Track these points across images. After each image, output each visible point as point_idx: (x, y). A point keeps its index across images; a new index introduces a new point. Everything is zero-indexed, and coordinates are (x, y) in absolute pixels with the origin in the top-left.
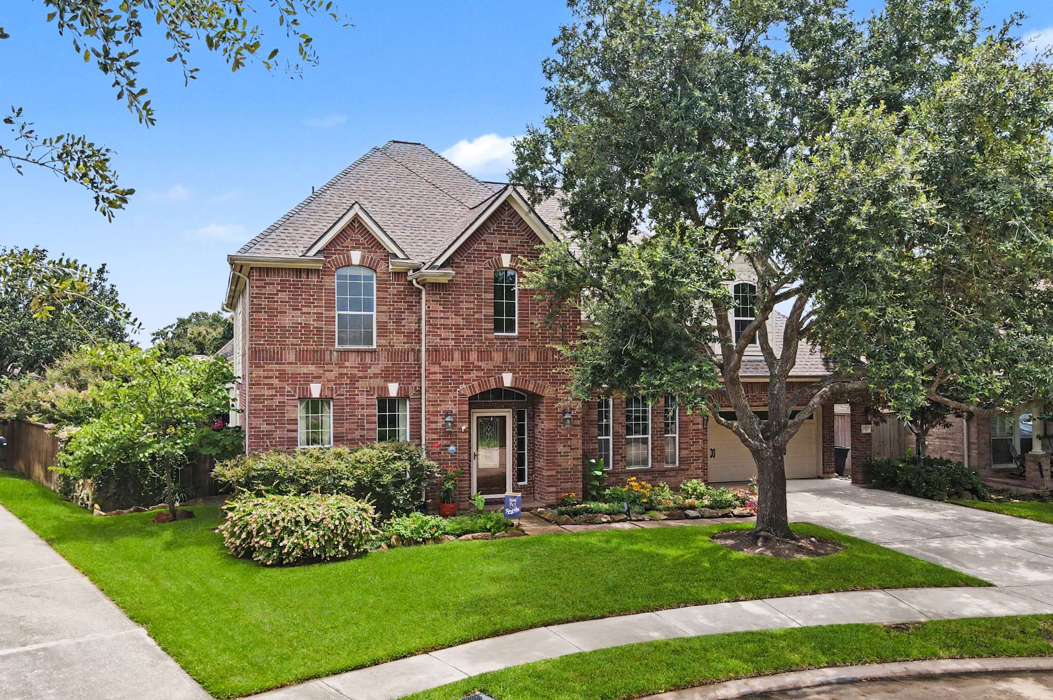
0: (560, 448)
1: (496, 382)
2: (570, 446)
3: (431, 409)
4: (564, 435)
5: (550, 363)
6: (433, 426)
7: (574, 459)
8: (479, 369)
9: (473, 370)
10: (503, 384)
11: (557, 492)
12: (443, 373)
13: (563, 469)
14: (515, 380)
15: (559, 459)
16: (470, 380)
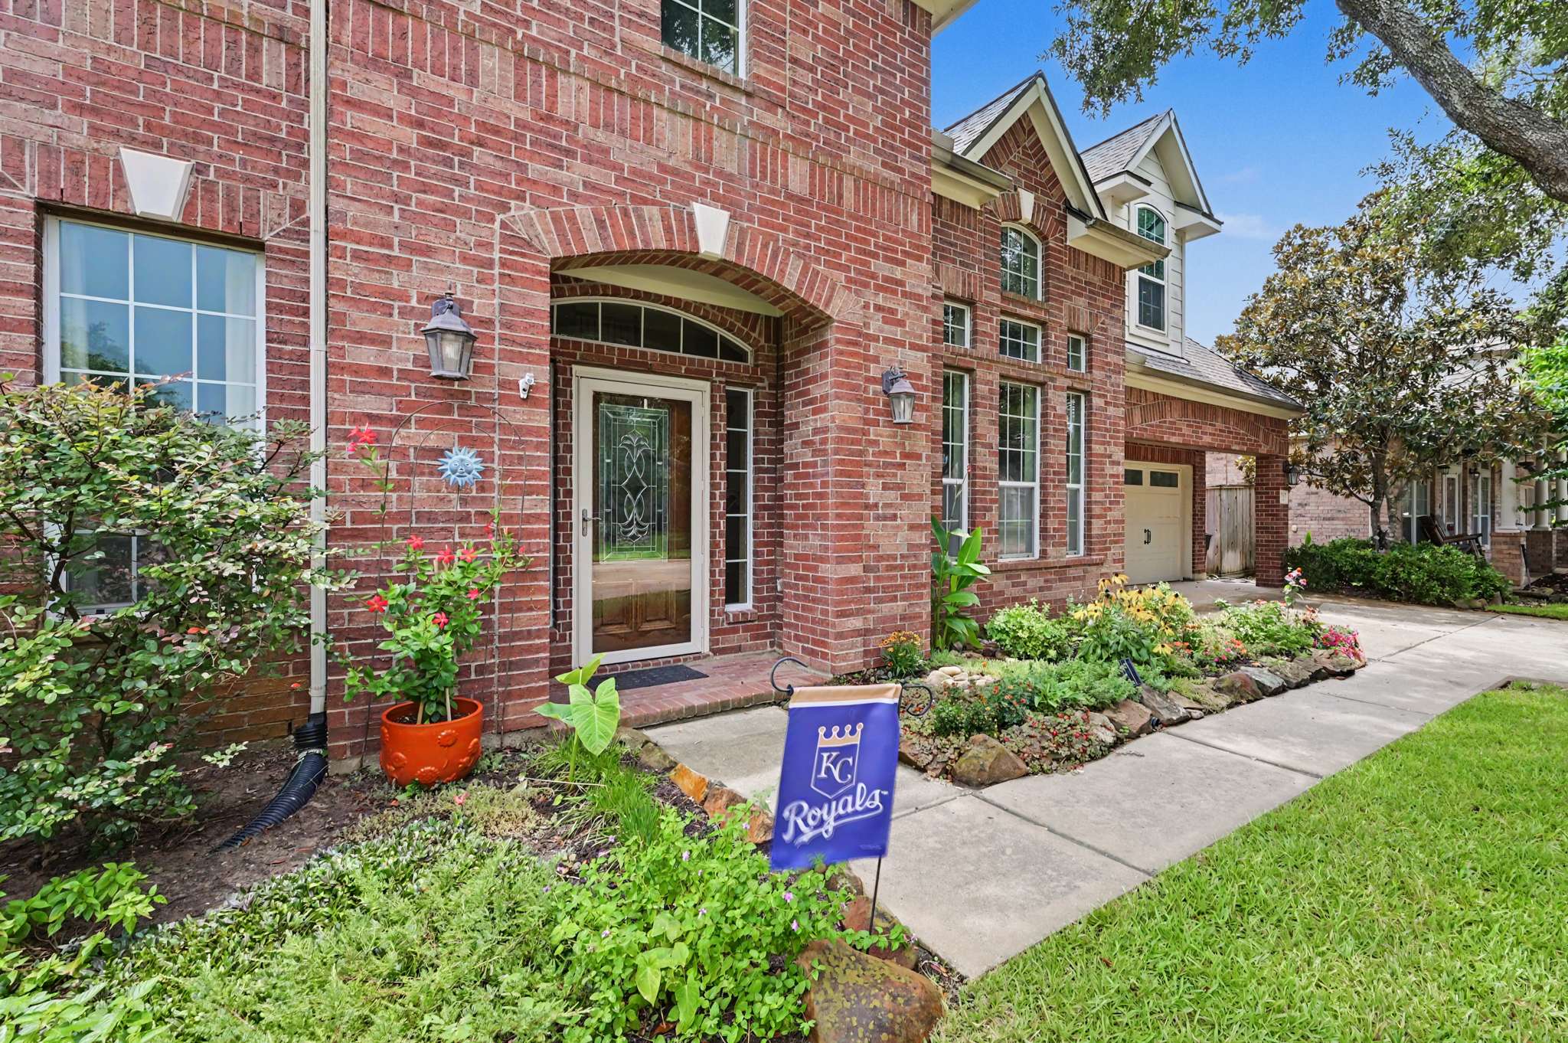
0: (874, 491)
1: (668, 229)
2: (899, 487)
3: (351, 272)
4: (886, 453)
5: (850, 216)
6: (366, 355)
7: (912, 527)
8: (596, 155)
9: (570, 153)
10: (695, 241)
11: (867, 632)
12: (420, 124)
13: (880, 558)
14: (737, 238)
15: (872, 528)
16: (556, 189)
